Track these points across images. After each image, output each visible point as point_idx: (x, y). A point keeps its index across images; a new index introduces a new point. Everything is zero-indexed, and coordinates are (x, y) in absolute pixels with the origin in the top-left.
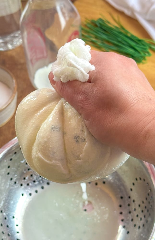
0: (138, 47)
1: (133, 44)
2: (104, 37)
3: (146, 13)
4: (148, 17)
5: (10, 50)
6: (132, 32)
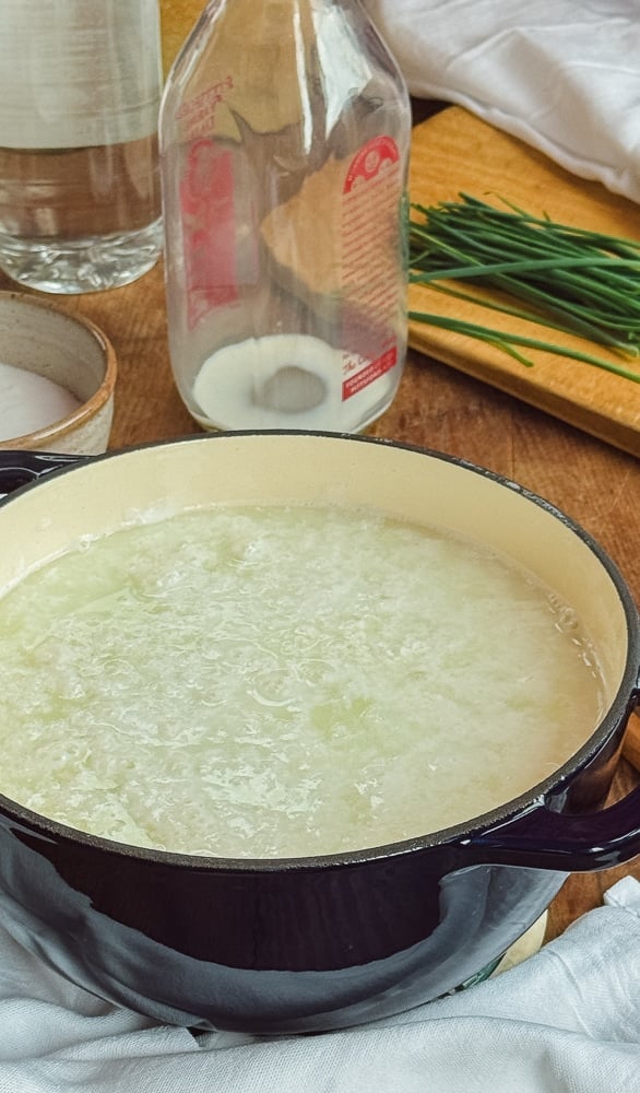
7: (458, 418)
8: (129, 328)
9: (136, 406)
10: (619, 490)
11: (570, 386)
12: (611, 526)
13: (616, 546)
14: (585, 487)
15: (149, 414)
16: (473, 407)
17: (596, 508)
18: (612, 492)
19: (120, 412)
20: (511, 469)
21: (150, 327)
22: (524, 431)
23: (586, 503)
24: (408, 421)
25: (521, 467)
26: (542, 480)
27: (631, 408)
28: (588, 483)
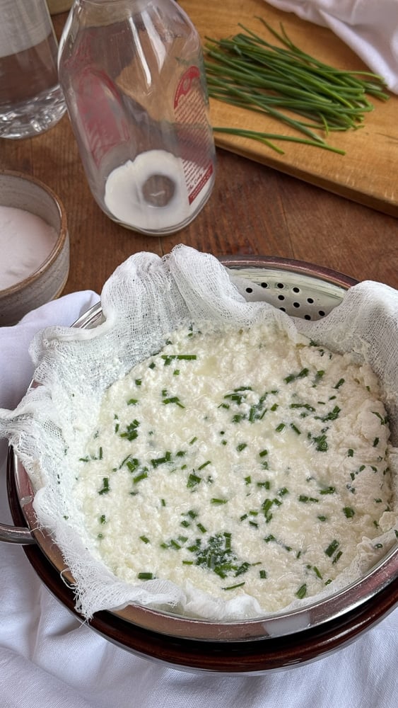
0: (337, 91)
1: (324, 85)
2: (256, 77)
3: (349, 10)
4: (352, 21)
5: (38, 135)
6: (321, 58)
7: (249, 188)
8: (62, 156)
9: (77, 212)
10: (344, 224)
11: (307, 164)
12: (345, 250)
13: (351, 264)
14: (326, 225)
15: (85, 217)
16: (256, 179)
17: (335, 239)
18: (341, 226)
19: (70, 218)
20: (284, 219)
21: (73, 154)
22: (286, 191)
23: (329, 236)
24: (223, 195)
25: (289, 216)
26: (302, 224)
27: (343, 173)
28: (327, 222)
